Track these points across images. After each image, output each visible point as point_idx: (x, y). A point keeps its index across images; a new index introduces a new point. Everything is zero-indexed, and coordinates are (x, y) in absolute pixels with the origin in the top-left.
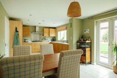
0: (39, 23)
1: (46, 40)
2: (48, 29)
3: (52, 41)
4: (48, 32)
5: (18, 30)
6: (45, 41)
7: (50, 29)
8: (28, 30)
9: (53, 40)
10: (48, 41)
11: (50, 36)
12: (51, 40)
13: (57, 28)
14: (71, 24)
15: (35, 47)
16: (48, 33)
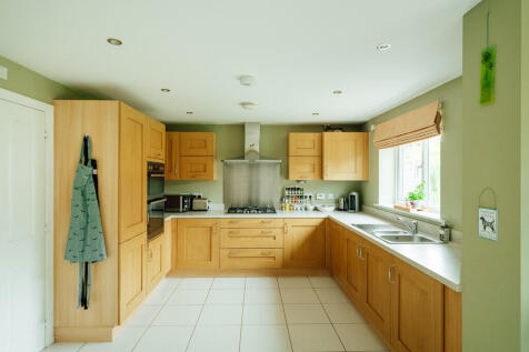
0: (243, 104)
1: (306, 203)
2: (312, 136)
3: (338, 209)
4: (315, 152)
5: (93, 154)
6: (296, 206)
7: (327, 135)
8: (205, 145)
9: (346, 202)
10: (316, 209)
11: (325, 178)
12: (337, 202)
13: (372, 128)
14: (487, 58)
15: (237, 243)
16: (316, 161)
